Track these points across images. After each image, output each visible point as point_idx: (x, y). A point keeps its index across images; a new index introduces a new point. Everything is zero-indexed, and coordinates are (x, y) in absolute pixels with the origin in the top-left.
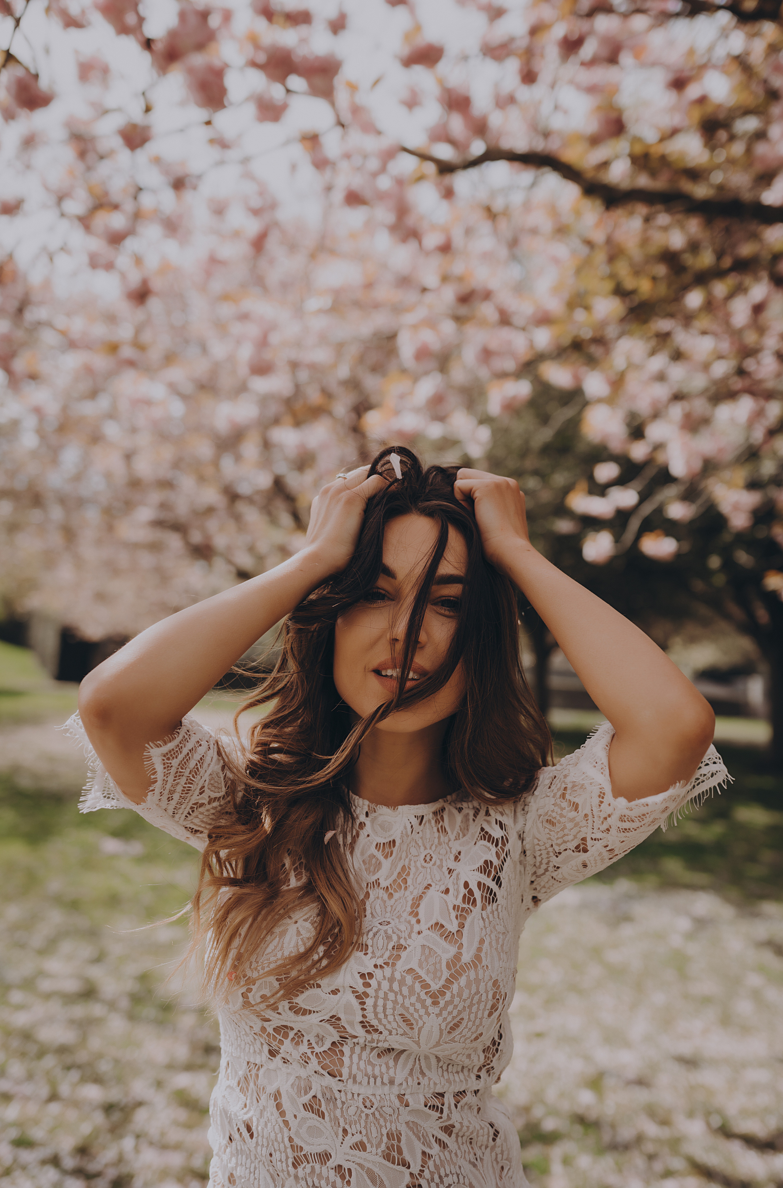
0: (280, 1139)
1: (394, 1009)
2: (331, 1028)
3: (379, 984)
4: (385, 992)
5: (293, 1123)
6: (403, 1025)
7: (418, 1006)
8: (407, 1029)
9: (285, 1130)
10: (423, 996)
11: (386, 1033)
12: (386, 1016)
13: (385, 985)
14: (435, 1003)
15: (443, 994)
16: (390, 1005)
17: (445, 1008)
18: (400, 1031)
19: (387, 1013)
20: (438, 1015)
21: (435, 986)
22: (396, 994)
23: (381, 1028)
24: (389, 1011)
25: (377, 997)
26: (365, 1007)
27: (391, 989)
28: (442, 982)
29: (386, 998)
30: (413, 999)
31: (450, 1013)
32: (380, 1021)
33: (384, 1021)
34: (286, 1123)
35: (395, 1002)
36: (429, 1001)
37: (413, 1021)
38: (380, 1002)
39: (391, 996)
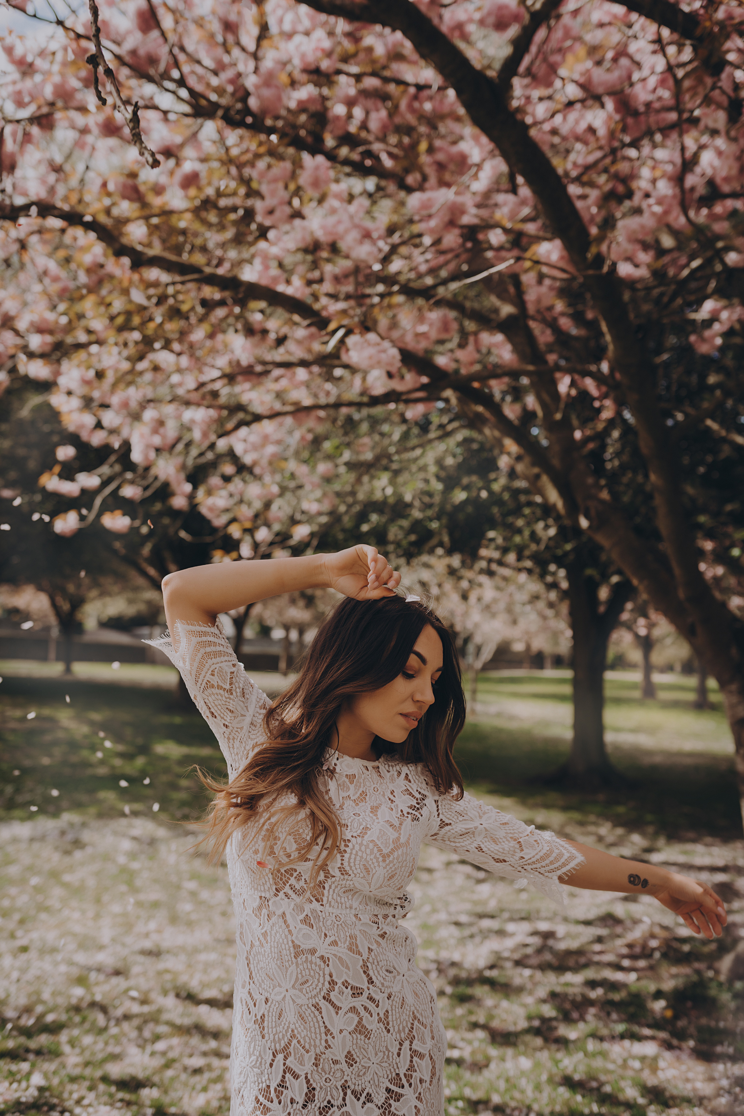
0: (285, 942)
1: (360, 861)
3: (354, 846)
4: (356, 851)
5: (294, 931)
6: (364, 871)
7: (374, 861)
8: (366, 874)
9: (289, 936)
10: (378, 855)
11: (353, 875)
12: (355, 865)
13: (357, 847)
14: (384, 861)
15: (389, 856)
16: (358, 858)
17: (389, 865)
18: (362, 875)
20: (384, 868)
21: (385, 851)
22: (363, 852)
23: (350, 872)
24: (357, 862)
25: (351, 853)
26: (344, 859)
27: (360, 850)
28: (389, 850)
29: (356, 855)
30: (372, 857)
32: (351, 867)
33: (353, 868)
34: (290, 932)
35: (362, 857)
36: (381, 859)
37: (370, 870)
38: (353, 856)
39: (360, 853)
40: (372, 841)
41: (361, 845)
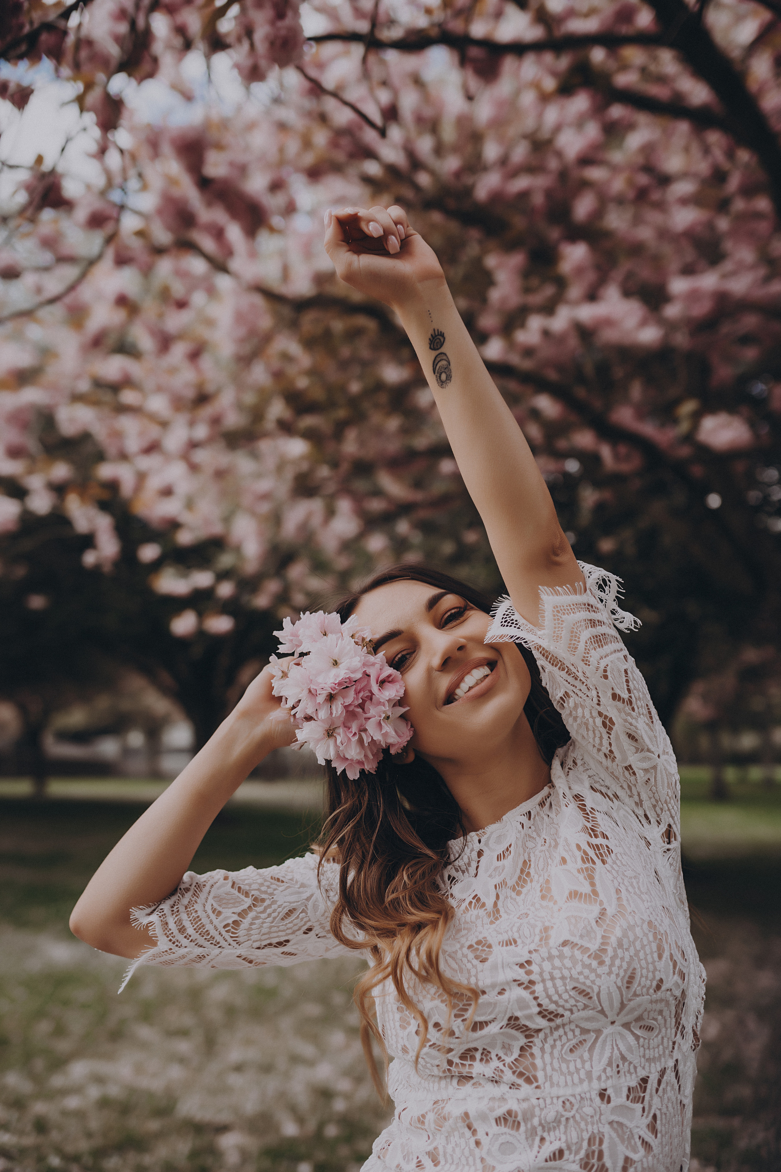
1: (565, 985)
2: (513, 1032)
3: (541, 967)
4: (549, 973)
5: (485, 1141)
6: (580, 998)
7: (587, 970)
8: (585, 1001)
9: (477, 1151)
10: (587, 961)
11: (567, 1014)
12: (560, 996)
13: (547, 965)
14: (601, 963)
15: (604, 951)
16: (559, 983)
17: (612, 965)
18: (580, 1006)
19: (560, 992)
20: (609, 973)
21: (594, 946)
22: (560, 969)
23: (560, 1011)
24: (561, 989)
25: (543, 981)
26: (536, 995)
27: (554, 967)
28: (599, 940)
29: (553, 979)
30: (579, 968)
31: (620, 967)
32: (556, 1003)
33: (561, 1002)
34: (478, 1142)
35: (563, 978)
36: (594, 964)
37: (589, 990)
38: (549, 984)
39: (557, 974)
40: (565, 943)
41: (550, 958)
